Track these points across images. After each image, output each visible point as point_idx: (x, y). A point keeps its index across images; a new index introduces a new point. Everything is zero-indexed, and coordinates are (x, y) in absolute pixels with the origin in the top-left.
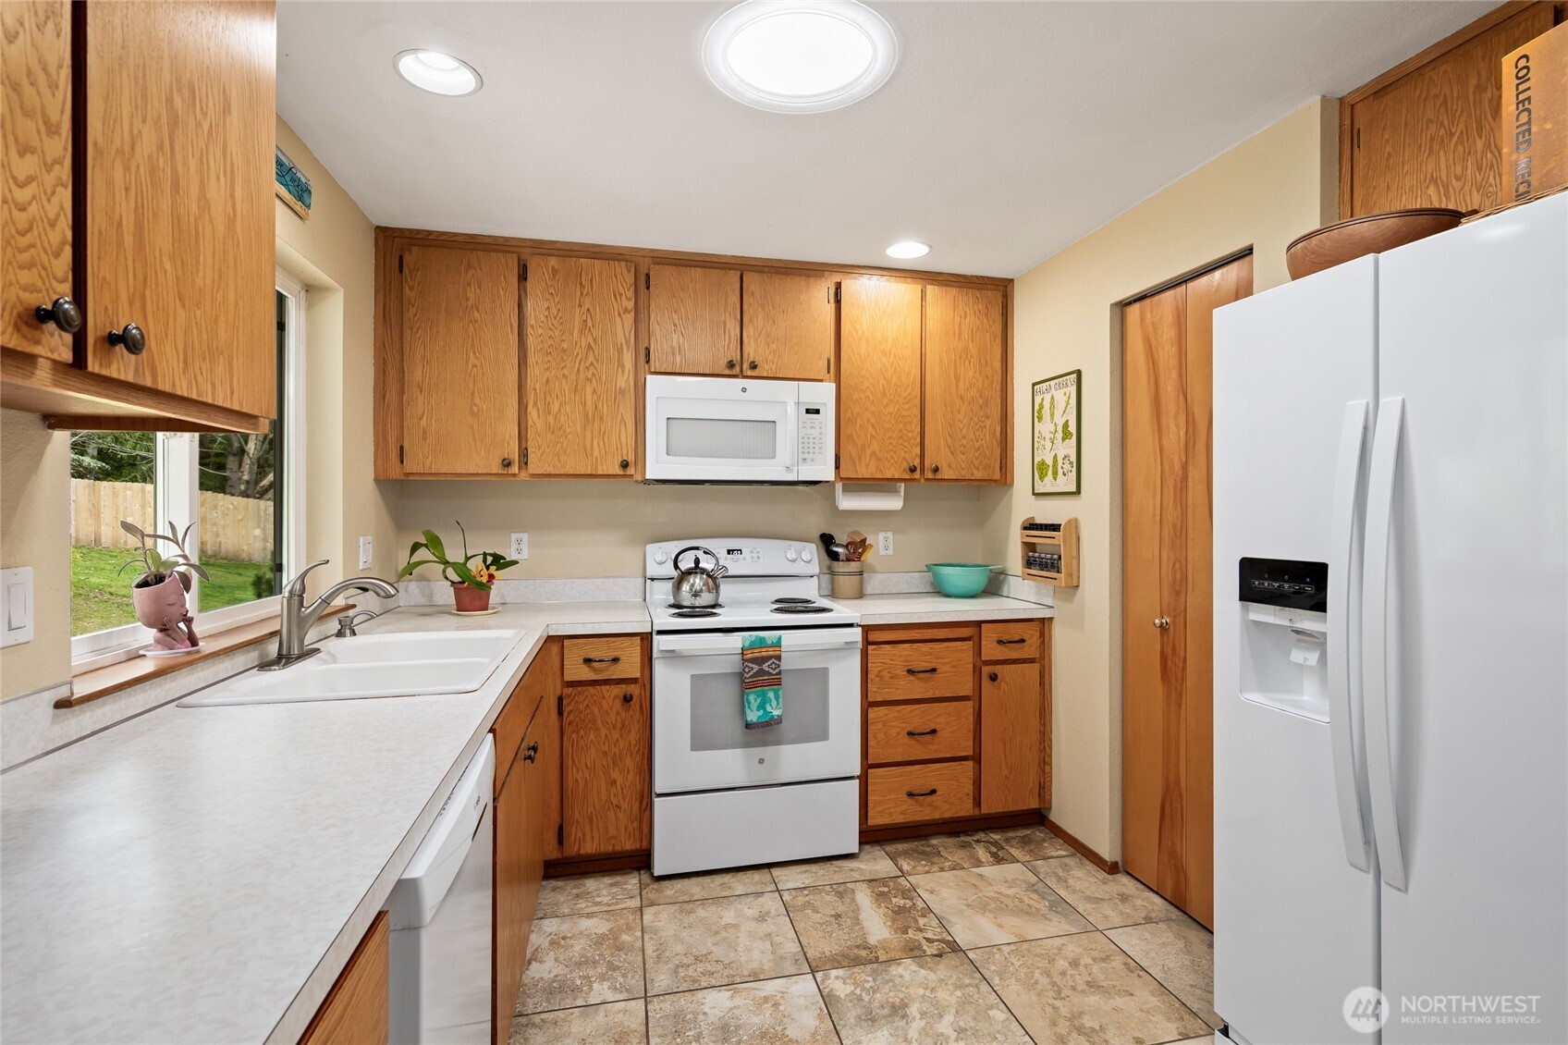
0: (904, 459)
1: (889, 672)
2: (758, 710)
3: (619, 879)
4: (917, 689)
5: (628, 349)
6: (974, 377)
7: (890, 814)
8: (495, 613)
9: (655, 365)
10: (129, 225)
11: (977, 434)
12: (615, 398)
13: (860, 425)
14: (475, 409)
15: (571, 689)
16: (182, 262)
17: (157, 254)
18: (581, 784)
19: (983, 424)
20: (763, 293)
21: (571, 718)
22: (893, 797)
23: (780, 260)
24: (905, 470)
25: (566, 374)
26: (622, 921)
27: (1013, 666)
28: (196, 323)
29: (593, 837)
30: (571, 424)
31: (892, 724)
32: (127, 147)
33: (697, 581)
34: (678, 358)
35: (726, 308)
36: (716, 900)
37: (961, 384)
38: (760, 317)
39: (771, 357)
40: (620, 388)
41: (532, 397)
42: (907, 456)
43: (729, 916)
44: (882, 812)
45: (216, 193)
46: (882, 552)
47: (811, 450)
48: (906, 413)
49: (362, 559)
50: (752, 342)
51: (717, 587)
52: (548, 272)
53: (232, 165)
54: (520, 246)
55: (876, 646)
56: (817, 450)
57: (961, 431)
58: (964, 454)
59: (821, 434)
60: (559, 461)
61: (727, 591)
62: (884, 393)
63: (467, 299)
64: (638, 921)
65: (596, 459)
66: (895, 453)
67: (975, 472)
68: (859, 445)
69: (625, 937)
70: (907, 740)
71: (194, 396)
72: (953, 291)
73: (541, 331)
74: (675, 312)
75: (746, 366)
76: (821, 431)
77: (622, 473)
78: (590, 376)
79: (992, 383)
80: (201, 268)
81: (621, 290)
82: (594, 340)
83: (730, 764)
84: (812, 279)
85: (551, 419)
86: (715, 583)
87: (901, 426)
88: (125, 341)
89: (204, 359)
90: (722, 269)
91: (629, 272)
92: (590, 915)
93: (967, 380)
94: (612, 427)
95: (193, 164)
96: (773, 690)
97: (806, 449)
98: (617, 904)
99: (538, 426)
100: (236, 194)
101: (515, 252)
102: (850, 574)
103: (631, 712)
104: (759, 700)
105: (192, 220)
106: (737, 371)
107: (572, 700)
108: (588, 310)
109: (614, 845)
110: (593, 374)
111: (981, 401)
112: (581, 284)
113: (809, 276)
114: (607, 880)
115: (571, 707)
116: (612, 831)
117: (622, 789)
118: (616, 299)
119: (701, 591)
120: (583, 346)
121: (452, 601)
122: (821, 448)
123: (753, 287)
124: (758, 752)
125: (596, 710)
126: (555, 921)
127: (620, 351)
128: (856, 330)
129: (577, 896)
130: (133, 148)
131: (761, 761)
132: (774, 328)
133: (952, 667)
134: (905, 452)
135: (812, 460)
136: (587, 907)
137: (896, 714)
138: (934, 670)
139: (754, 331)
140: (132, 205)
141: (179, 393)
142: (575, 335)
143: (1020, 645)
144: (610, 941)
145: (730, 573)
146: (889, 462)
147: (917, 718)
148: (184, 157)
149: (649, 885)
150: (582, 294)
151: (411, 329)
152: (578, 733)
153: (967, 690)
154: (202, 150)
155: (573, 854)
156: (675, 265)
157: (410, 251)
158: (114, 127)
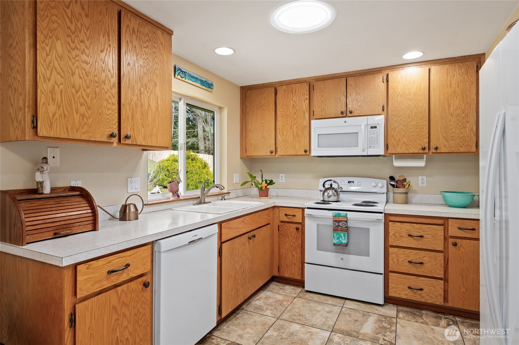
0: (420, 144)
1: (399, 234)
2: (337, 239)
3: (296, 288)
4: (413, 243)
5: (307, 112)
6: (459, 104)
7: (400, 294)
8: (270, 198)
9: (316, 116)
10: (130, 116)
11: (461, 131)
12: (303, 129)
13: (398, 131)
14: (264, 136)
15: (281, 223)
16: (143, 119)
17: (137, 120)
18: (284, 254)
19: (465, 126)
20: (355, 84)
21: (281, 232)
22: (401, 286)
23: (362, 70)
24: (420, 149)
25: (288, 123)
26: (287, 299)
27: (468, 241)
28: (147, 131)
29: (287, 272)
30: (290, 139)
31: (401, 256)
32: (130, 102)
33: (330, 192)
34: (323, 113)
35: (341, 92)
36: (319, 303)
37: (452, 109)
38: (354, 94)
39: (358, 108)
40: (304, 125)
41: (279, 131)
42: (421, 143)
43: (319, 308)
44: (395, 291)
45: (153, 104)
46: (421, 185)
47: (373, 143)
48: (421, 124)
49: (235, 180)
50: (351, 103)
51: (338, 195)
52: (283, 91)
53: (157, 96)
54: (275, 84)
55: (393, 223)
56: (375, 143)
57: (451, 130)
58: (453, 140)
59: (377, 136)
60: (286, 151)
61: (342, 196)
62: (409, 116)
63: (262, 103)
64: (292, 300)
65: (297, 150)
66: (415, 142)
67: (460, 148)
68: (397, 140)
69: (285, 303)
70: (407, 264)
71: (147, 145)
72: (447, 66)
73: (281, 110)
74: (322, 97)
75: (348, 112)
76: (377, 135)
77: (305, 154)
78: (295, 122)
79: (470, 106)
80: (148, 120)
81: (305, 92)
82: (296, 110)
83: (331, 258)
84: (376, 74)
85: (284, 137)
86: (337, 194)
87: (418, 130)
88: (127, 137)
89: (149, 137)
90: (339, 78)
91: (307, 86)
92: (280, 294)
93: (455, 106)
94: (302, 138)
95: (146, 100)
96: (343, 233)
97: (371, 142)
98: (290, 294)
99: (280, 140)
100: (158, 102)
101: (273, 87)
102: (401, 193)
103: (299, 234)
104: (338, 236)
105: (146, 111)
106: (345, 115)
107: (282, 227)
108: (295, 101)
109: (294, 276)
110: (296, 122)
111: (463, 115)
112: (292, 93)
113: (374, 74)
114: (292, 287)
115: (282, 229)
116: (293, 272)
117: (296, 258)
118: (303, 96)
119: (331, 196)
120: (293, 113)
121: (258, 194)
122: (377, 142)
123: (351, 83)
124: (341, 256)
125: (288, 231)
126: (270, 293)
127: (304, 113)
128: (396, 92)
129: (281, 289)
130: (131, 102)
131: (342, 259)
132: (359, 97)
133: (432, 236)
134: (420, 141)
135: (374, 147)
136: (281, 292)
137: (403, 252)
138: (422, 236)
139: (352, 99)
140: (131, 112)
141: (142, 144)
142: (291, 110)
143: (472, 231)
144: (281, 303)
145: (343, 190)
146: (412, 146)
147: (414, 256)
148: (144, 99)
149: (303, 292)
150: (293, 96)
151: (248, 114)
152: (283, 237)
153: (441, 248)
154: (149, 96)
155: (282, 276)
156: (322, 80)
157: (248, 92)
158: (127, 99)
